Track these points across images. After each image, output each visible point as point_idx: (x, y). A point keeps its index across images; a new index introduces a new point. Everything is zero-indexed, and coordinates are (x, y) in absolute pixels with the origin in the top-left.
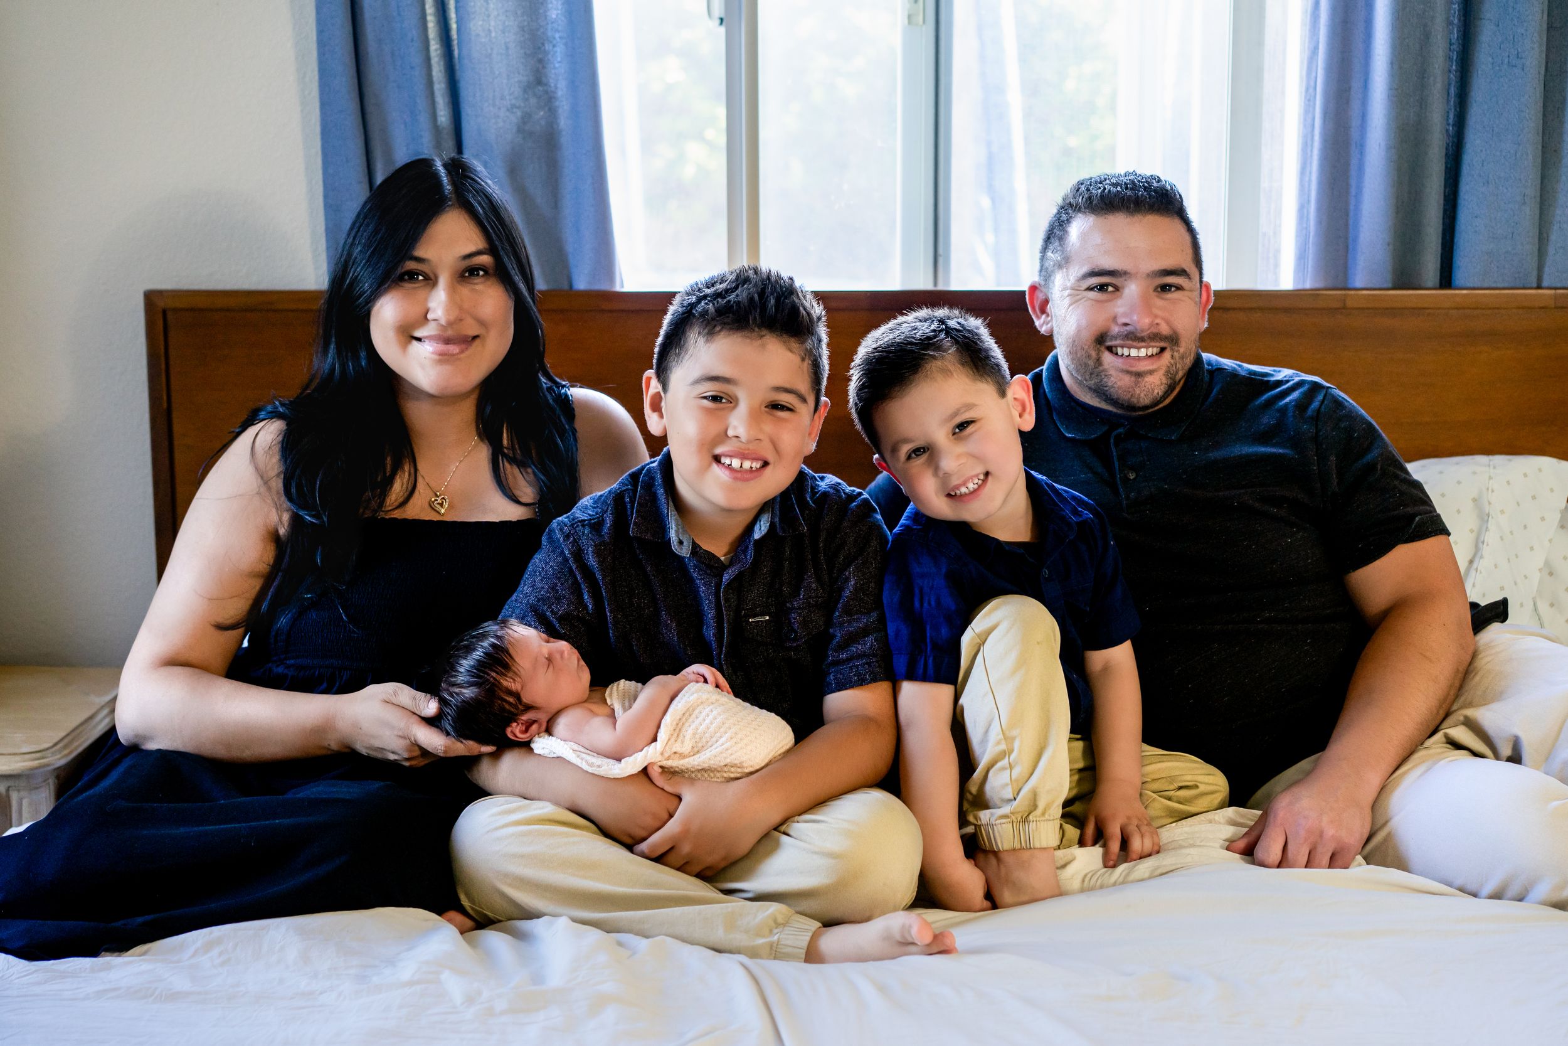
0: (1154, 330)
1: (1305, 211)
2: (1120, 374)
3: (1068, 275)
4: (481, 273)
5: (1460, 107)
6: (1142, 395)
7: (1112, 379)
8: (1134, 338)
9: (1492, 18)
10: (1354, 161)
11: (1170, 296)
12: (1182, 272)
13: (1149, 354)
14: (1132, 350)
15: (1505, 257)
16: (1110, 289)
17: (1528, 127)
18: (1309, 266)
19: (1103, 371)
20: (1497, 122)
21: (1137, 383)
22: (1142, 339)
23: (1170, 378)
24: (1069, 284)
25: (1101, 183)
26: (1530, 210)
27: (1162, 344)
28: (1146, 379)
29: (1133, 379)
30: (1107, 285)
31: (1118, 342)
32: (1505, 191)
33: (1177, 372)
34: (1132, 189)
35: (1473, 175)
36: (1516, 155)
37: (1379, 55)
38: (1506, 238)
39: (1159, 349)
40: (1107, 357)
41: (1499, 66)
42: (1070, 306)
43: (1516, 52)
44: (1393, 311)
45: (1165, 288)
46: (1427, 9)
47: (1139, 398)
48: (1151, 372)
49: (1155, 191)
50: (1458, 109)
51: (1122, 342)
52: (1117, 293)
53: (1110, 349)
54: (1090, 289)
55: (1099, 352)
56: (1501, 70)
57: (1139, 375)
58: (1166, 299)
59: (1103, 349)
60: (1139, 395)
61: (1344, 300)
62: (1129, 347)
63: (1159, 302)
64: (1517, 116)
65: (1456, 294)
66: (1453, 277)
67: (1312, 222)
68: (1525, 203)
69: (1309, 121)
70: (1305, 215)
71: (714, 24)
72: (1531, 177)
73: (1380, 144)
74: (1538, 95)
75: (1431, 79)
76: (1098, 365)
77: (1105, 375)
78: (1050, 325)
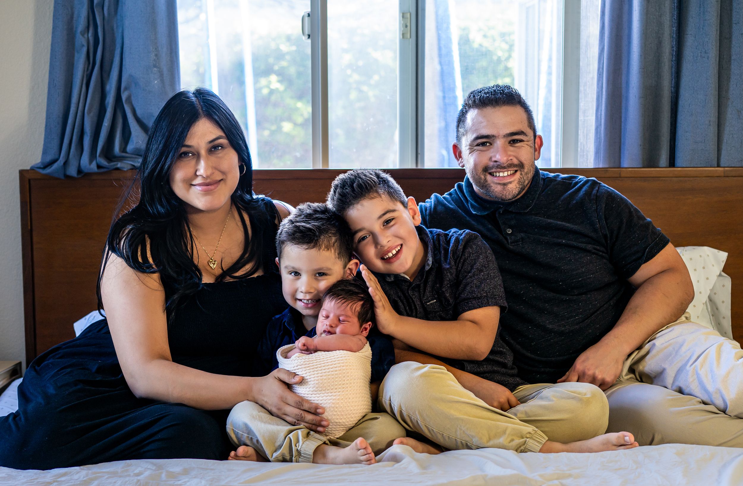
0: (509, 162)
1: (599, 129)
2: (496, 185)
3: (467, 139)
4: (220, 148)
5: (677, 79)
7: (492, 188)
8: (501, 167)
9: (692, 34)
10: (623, 105)
11: (517, 145)
12: (521, 133)
13: (509, 174)
15: (701, 152)
16: (488, 144)
17: (711, 87)
18: (601, 157)
19: (488, 185)
20: (696, 85)
21: (504, 189)
22: (504, 168)
24: (468, 143)
25: (480, 93)
26: (713, 128)
27: (516, 169)
28: (508, 186)
29: (502, 187)
30: (486, 142)
32: (701, 119)
33: (524, 182)
34: (494, 95)
35: (685, 111)
36: (705, 101)
37: (634, 52)
38: (701, 142)
39: (514, 171)
40: (489, 178)
41: (696, 57)
43: (705, 50)
44: (645, 178)
45: (514, 142)
46: (660, 29)
47: (506, 196)
48: (510, 183)
49: (506, 94)
50: (676, 80)
51: (495, 170)
52: (491, 146)
53: (491, 174)
54: (478, 145)
55: (485, 176)
56: (697, 59)
57: (505, 184)
58: (515, 147)
59: (487, 174)
60: (506, 194)
61: (620, 173)
62: (499, 172)
63: (511, 148)
64: (705, 82)
65: (675, 170)
66: (676, 162)
67: (602, 135)
68: (710, 125)
69: (600, 85)
70: (599, 131)
71: (304, 38)
72: (713, 112)
73: (635, 96)
74: (715, 71)
75: (663, 64)
76: (485, 180)
77: (489, 187)
78: (463, 164)
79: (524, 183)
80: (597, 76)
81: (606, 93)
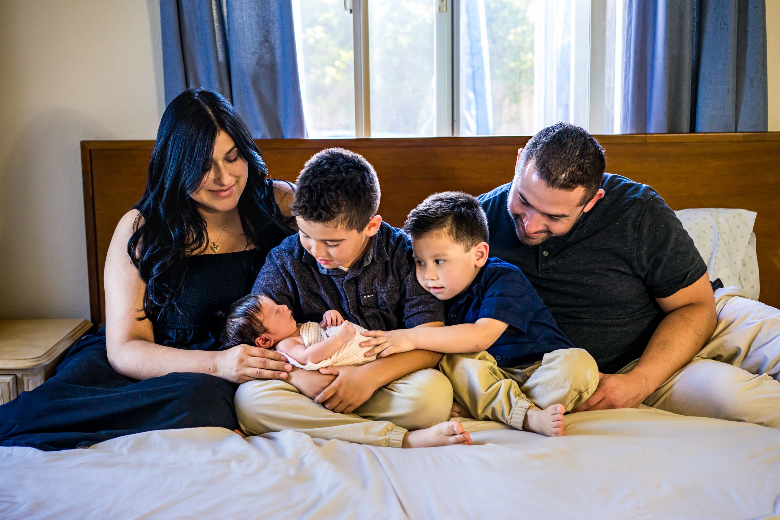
1: (626, 97)
5: (698, 48)
9: (713, 6)
15: (720, 118)
17: (730, 57)
18: (629, 122)
20: (716, 55)
26: (732, 96)
32: (720, 87)
35: (705, 80)
36: (725, 70)
37: (660, 24)
38: (720, 109)
43: (724, 22)
56: (717, 30)
61: (645, 139)
64: (725, 52)
65: (697, 136)
66: (696, 128)
67: (630, 103)
68: (729, 93)
69: (628, 55)
70: (627, 99)
71: (347, 13)
72: (732, 80)
73: (661, 66)
74: (734, 42)
75: (685, 35)
81: (633, 63)
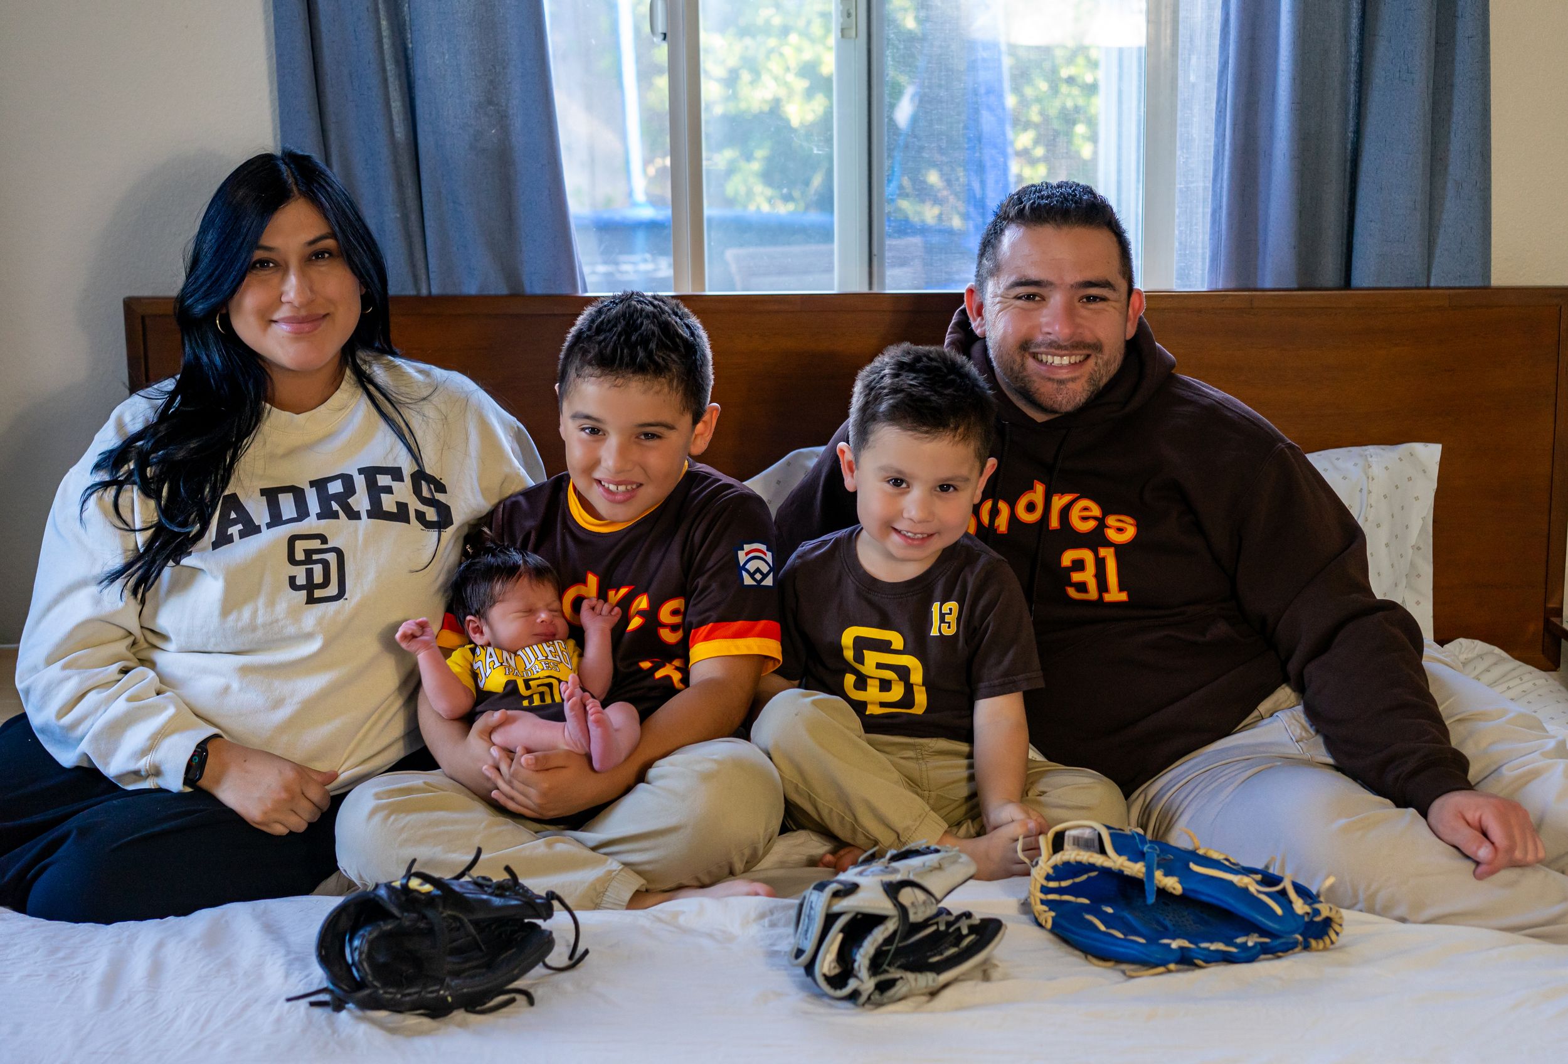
0: (1077, 339)
1: (1218, 216)
2: (1043, 381)
3: (998, 283)
4: (327, 255)
6: (1064, 402)
7: (1036, 385)
8: (1056, 346)
11: (1093, 306)
12: (1106, 284)
13: (1073, 362)
14: (1055, 357)
16: (1037, 298)
17: (1417, 137)
18: (1222, 268)
19: (1026, 376)
20: (1390, 132)
21: (1059, 390)
22: (1065, 348)
23: (1093, 385)
24: (999, 292)
25: (1034, 193)
26: (1420, 215)
27: (1086, 352)
28: (1069, 387)
29: (1055, 386)
30: (1035, 295)
31: (1042, 349)
32: (1397, 197)
33: (1101, 378)
34: (1061, 202)
35: (1370, 184)
37: (1282, 71)
38: (1398, 241)
39: (1082, 356)
40: (1031, 363)
41: (1391, 80)
42: (999, 312)
45: (1091, 299)
47: (1061, 405)
48: (1074, 380)
49: (1083, 204)
51: (1045, 350)
52: (1044, 302)
53: (1035, 356)
54: (1018, 298)
55: (1023, 358)
57: (1061, 383)
58: (1091, 309)
59: (1027, 355)
61: (1253, 301)
62: (1054, 355)
63: (1083, 312)
64: (1407, 127)
66: (1352, 279)
67: (1224, 227)
68: (1415, 209)
69: (1221, 131)
70: (1218, 219)
71: (657, 40)
72: (1420, 184)
75: (1331, 92)
76: (1022, 365)
77: (1030, 381)
78: (983, 328)
79: (1099, 381)
80: (1216, 113)
